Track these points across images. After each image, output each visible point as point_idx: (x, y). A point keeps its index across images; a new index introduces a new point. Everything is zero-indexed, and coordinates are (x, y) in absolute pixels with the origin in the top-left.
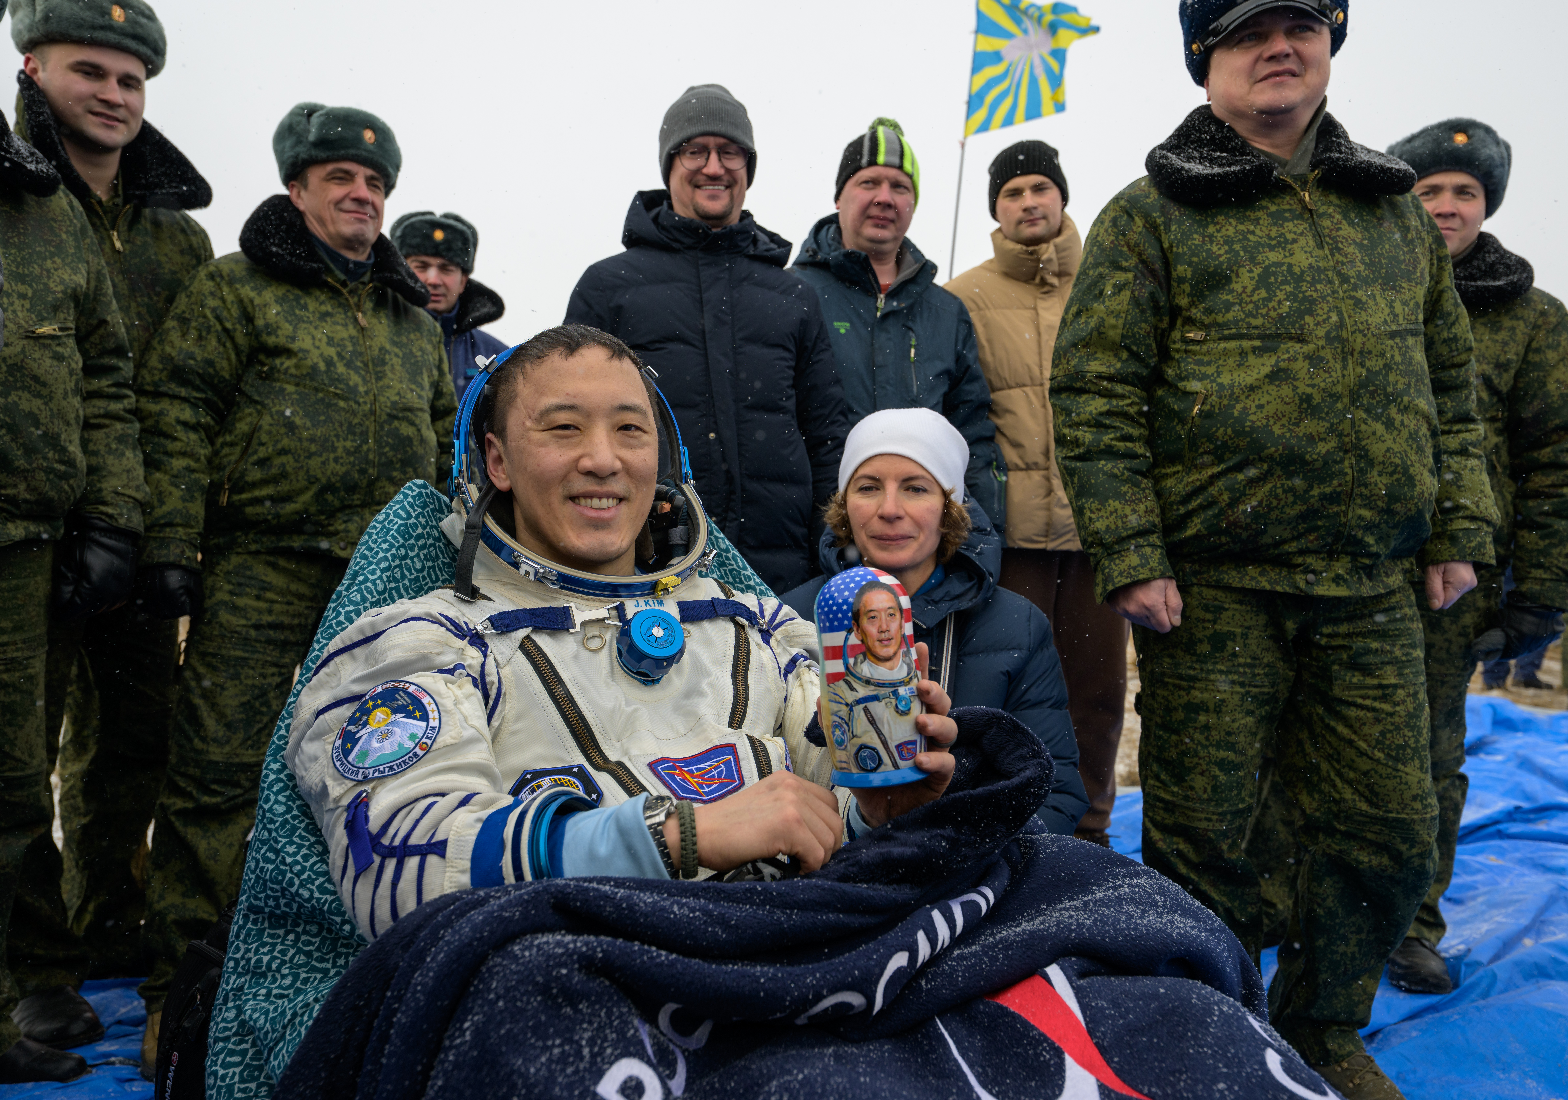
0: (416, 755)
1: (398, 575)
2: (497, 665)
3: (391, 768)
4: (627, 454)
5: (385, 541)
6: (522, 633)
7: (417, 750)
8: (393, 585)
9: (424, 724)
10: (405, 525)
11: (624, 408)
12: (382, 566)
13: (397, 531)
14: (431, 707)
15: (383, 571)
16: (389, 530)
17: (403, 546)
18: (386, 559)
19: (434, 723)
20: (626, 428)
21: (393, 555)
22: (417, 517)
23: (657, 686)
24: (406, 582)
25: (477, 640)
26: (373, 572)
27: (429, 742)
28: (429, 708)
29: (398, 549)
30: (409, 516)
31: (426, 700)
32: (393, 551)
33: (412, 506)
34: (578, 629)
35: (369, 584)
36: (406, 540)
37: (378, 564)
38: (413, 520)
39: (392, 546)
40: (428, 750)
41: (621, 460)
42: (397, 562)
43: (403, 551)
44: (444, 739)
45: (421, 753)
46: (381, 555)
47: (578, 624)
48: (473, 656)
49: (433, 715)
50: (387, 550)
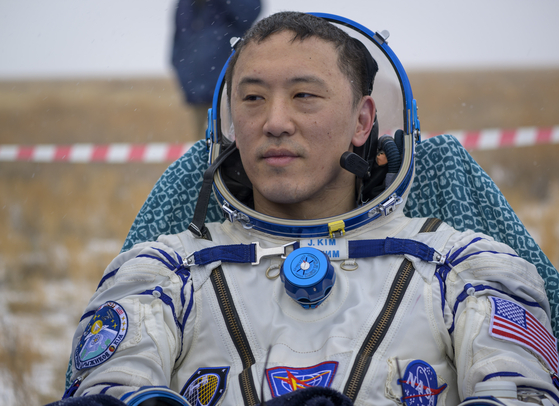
0: (107, 354)
1: (180, 215)
2: (193, 291)
3: (92, 362)
4: (301, 118)
5: (172, 187)
6: (214, 265)
7: (108, 351)
8: (175, 223)
9: (116, 333)
10: (189, 176)
11: (298, 80)
12: (166, 208)
13: (182, 180)
14: (124, 321)
15: (166, 213)
16: (176, 178)
17: (185, 192)
18: (169, 203)
19: (122, 333)
20: (300, 95)
21: (175, 201)
22: (200, 169)
23: (316, 310)
24: (187, 221)
25: (183, 271)
26: (158, 215)
27: (115, 346)
28: (122, 321)
29: (180, 195)
30: (194, 168)
31: (122, 316)
32: (176, 197)
33: (197, 160)
34: (258, 263)
35: (154, 224)
36: (188, 188)
37: (163, 206)
38: (197, 171)
39: (175, 192)
40: (114, 351)
41: (295, 122)
42: (178, 205)
43: (184, 197)
44: (126, 344)
45: (110, 353)
46: (167, 199)
47: (259, 257)
48: (174, 283)
49: (123, 326)
50: (171, 196)
